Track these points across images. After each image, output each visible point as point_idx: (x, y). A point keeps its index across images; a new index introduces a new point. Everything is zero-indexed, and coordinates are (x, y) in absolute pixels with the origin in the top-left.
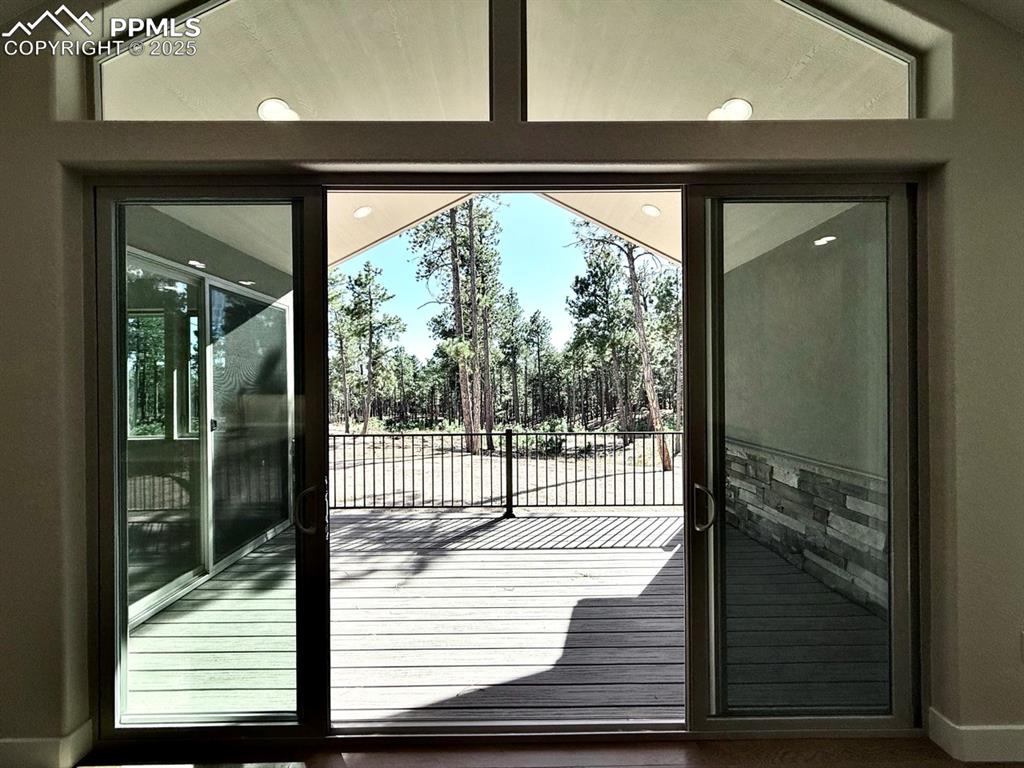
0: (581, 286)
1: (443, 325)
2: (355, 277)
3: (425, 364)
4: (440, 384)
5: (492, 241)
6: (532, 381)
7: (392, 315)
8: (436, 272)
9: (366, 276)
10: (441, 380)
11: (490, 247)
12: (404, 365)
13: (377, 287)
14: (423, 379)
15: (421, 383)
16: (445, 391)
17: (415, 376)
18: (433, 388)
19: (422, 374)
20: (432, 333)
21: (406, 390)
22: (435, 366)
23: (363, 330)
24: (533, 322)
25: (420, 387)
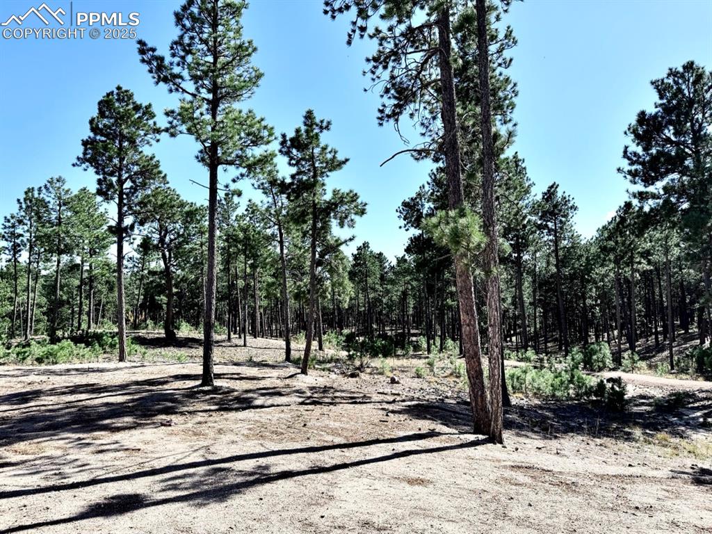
0: (646, 128)
1: (418, 210)
2: (291, 134)
3: (394, 263)
4: (413, 288)
5: (500, 61)
6: (544, 284)
7: (344, 189)
8: (411, 108)
9: (307, 131)
10: (414, 283)
11: (499, 70)
12: (369, 264)
13: (324, 149)
14: (392, 282)
15: (389, 287)
16: (420, 297)
17: (382, 278)
18: (405, 293)
19: (391, 275)
20: (403, 223)
21: (371, 296)
22: (406, 265)
23: (304, 214)
24: (547, 200)
25: (388, 292)
